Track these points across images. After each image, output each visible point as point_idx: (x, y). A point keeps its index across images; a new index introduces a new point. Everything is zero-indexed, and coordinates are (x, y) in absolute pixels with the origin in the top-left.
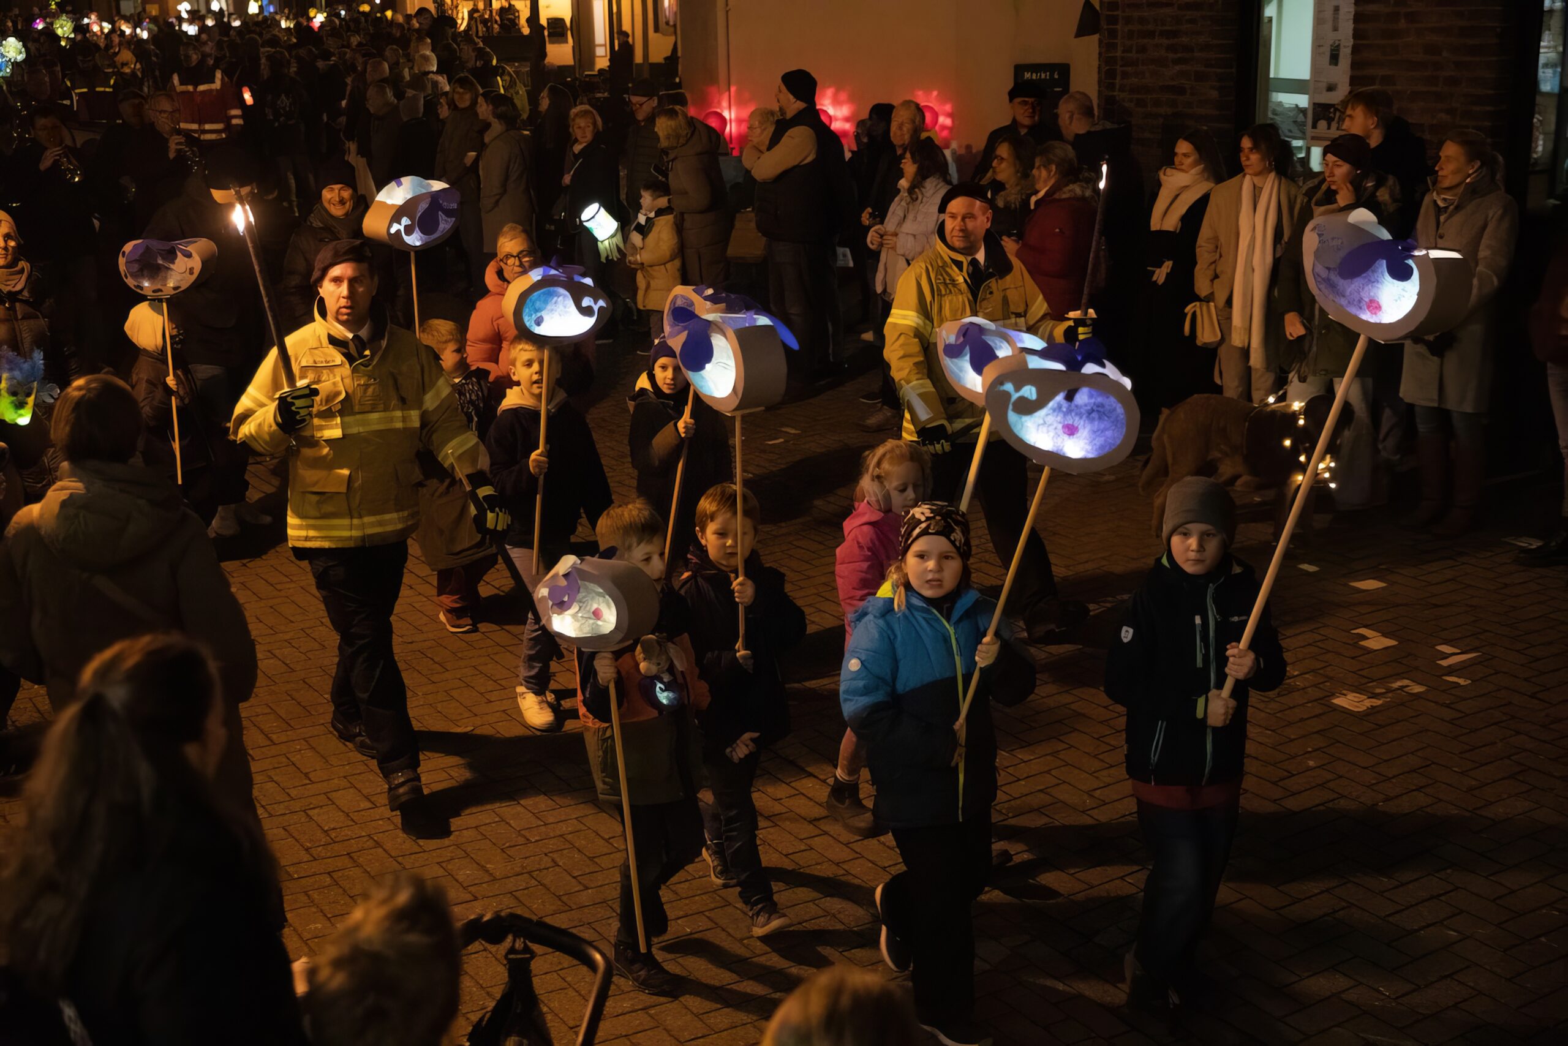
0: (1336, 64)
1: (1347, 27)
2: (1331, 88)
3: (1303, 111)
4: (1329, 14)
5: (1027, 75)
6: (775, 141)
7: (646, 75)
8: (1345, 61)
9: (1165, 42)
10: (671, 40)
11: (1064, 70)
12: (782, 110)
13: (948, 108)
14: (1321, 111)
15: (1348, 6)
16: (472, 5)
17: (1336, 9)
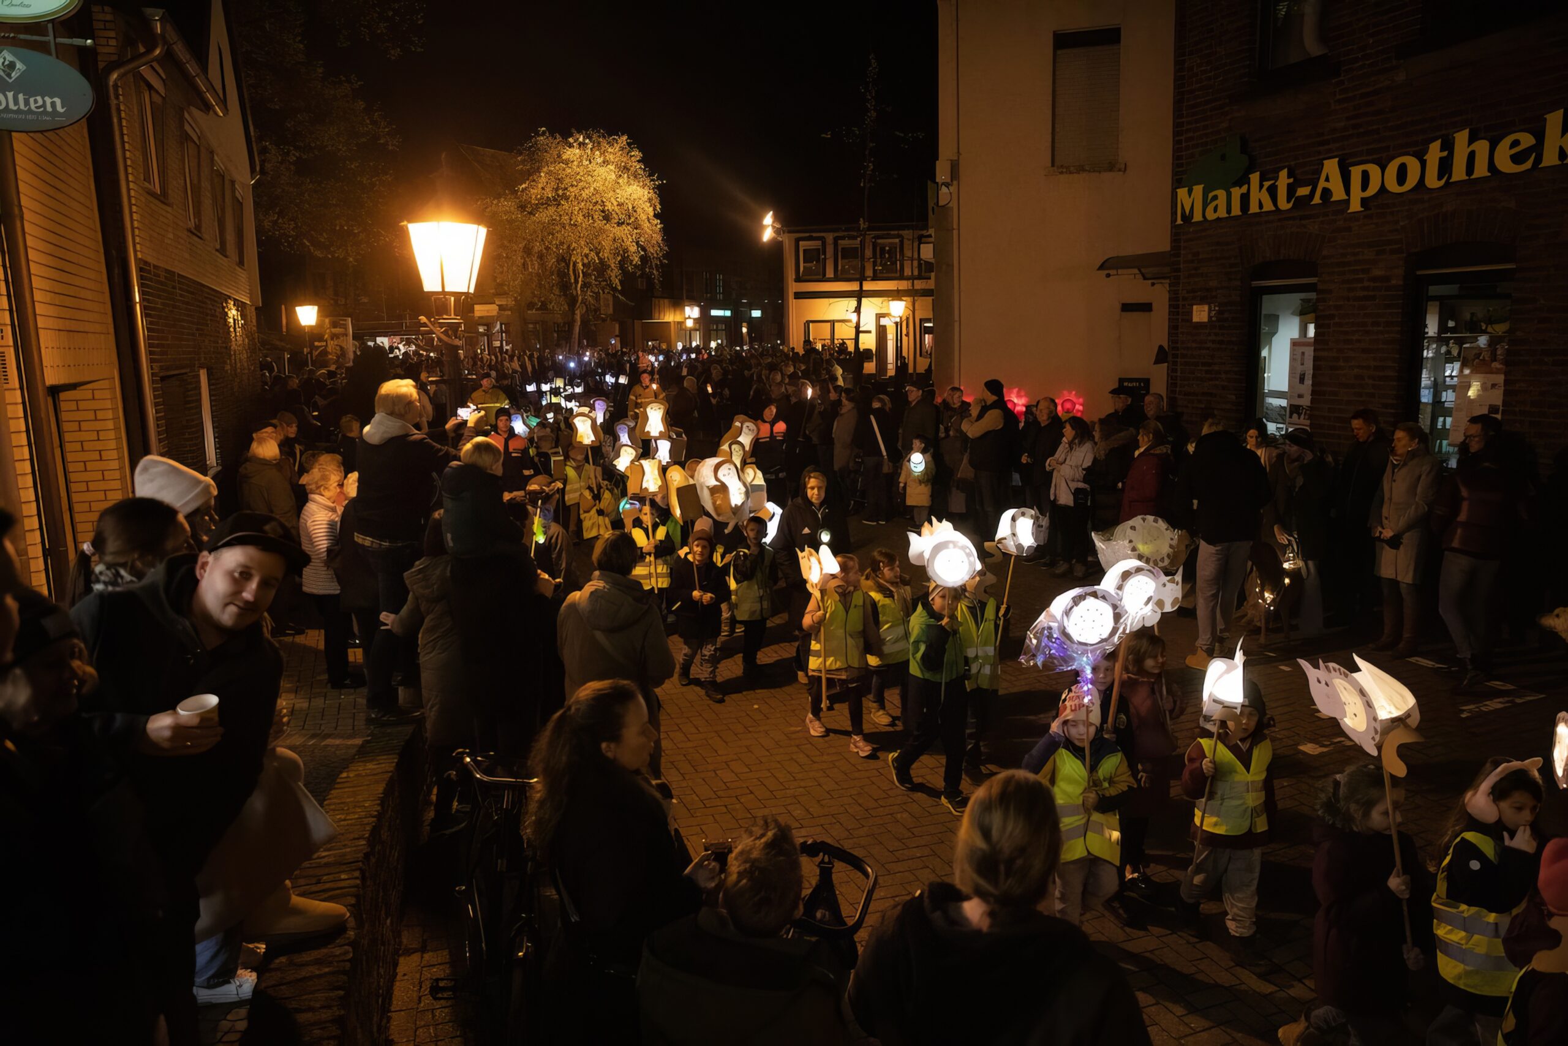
0: (1303, 383)
1: (1309, 364)
2: (1300, 396)
3: (1284, 408)
4: (1299, 357)
5: (1126, 384)
6: (981, 416)
8: (1309, 382)
9: (1205, 368)
10: (929, 361)
11: (1147, 381)
12: (985, 401)
13: (1081, 400)
14: (1294, 409)
15: (1310, 352)
16: (823, 342)
17: (1303, 353)
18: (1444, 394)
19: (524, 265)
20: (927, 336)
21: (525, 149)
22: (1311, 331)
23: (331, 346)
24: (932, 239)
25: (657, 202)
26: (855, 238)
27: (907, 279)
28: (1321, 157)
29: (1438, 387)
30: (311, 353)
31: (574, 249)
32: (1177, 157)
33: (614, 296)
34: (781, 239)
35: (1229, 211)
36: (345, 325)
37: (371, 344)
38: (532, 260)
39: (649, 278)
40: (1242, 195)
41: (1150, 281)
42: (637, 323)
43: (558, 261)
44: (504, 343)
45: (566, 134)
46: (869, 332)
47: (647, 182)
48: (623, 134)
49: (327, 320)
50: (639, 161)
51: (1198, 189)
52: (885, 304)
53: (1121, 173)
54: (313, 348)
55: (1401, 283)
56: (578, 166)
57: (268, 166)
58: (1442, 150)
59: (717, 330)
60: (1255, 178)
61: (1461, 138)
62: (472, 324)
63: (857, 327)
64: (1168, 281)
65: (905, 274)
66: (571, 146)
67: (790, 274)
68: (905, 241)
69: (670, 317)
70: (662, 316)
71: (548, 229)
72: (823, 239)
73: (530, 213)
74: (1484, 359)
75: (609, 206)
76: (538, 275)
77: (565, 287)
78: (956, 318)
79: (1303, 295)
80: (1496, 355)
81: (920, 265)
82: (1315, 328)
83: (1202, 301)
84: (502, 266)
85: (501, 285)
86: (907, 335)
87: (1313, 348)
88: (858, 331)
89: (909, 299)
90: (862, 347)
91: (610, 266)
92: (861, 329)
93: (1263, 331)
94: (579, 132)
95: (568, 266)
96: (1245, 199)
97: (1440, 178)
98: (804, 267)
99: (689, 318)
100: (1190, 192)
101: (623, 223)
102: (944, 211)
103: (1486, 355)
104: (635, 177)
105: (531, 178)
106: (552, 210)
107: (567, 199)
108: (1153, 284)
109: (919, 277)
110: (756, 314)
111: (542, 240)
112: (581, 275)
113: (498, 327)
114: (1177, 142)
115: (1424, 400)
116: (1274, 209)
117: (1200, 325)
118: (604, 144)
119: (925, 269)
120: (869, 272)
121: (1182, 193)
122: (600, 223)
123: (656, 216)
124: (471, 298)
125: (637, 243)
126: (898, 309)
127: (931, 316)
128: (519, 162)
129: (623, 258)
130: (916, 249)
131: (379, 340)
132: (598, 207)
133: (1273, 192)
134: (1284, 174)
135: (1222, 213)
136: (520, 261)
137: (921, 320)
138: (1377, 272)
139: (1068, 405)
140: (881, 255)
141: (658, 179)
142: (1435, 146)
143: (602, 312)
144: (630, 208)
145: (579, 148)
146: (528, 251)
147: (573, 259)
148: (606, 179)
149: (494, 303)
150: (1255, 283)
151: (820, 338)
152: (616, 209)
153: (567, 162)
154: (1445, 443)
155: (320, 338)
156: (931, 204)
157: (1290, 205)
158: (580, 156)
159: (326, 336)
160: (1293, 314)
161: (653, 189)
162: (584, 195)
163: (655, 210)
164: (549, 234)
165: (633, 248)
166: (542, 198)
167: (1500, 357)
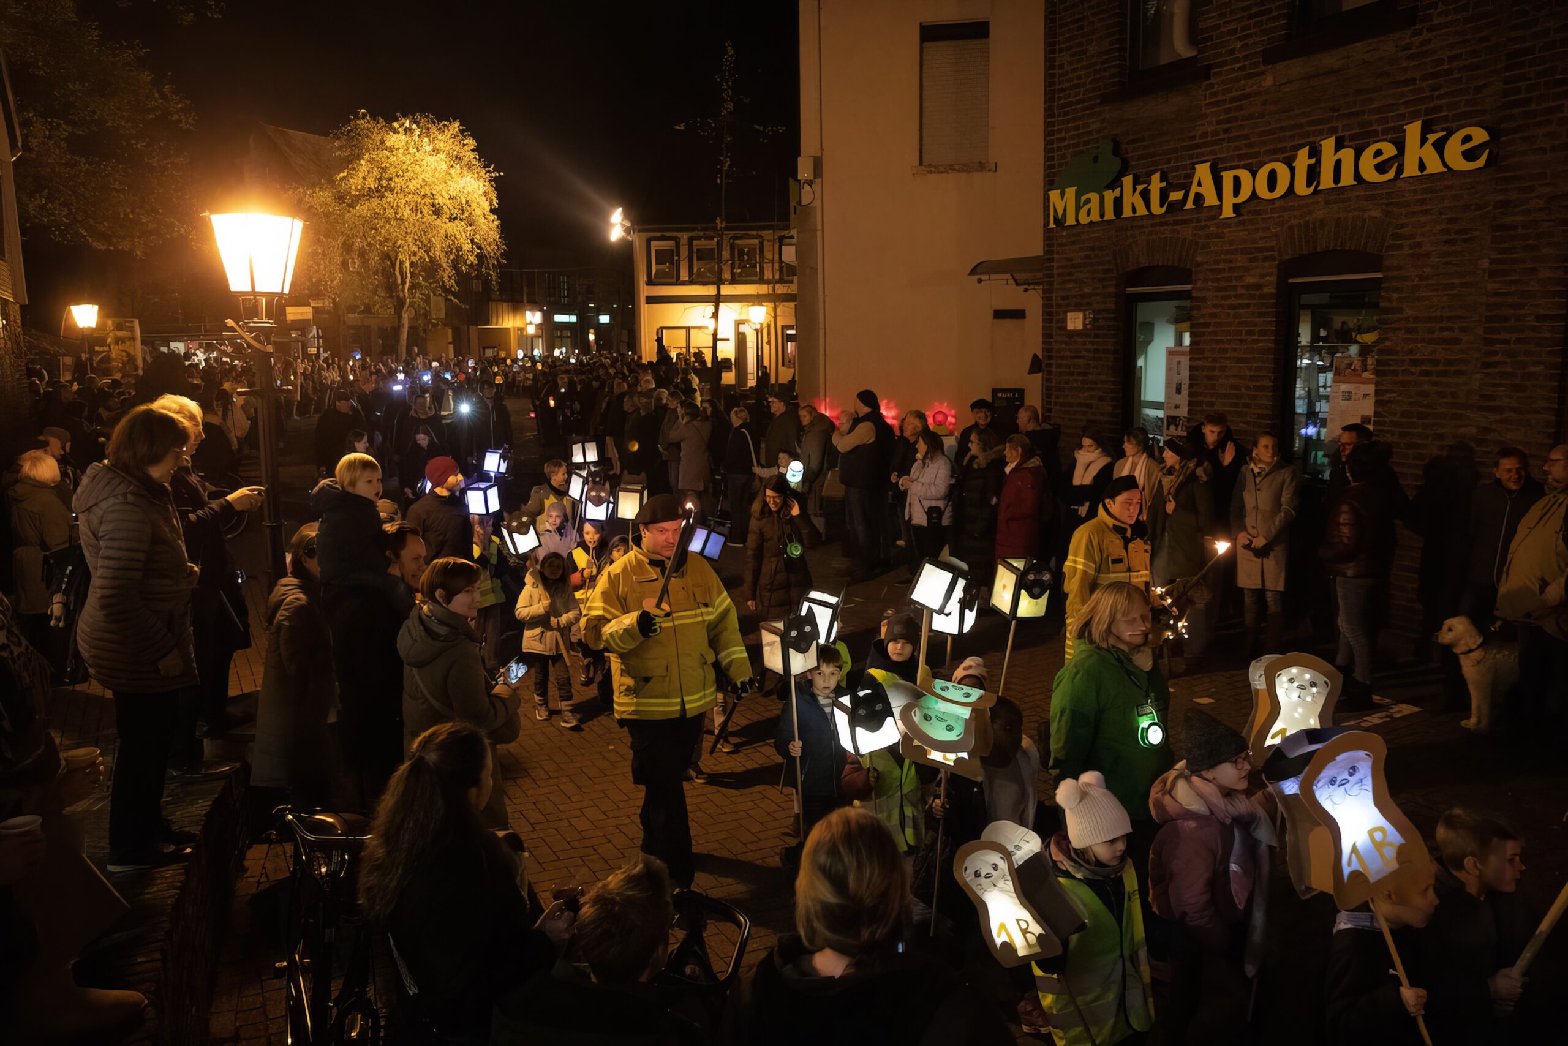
0: (1180, 393)
1: (1185, 374)
2: (1177, 407)
3: (1161, 419)
4: (1175, 366)
5: (1000, 395)
6: (851, 429)
7: (777, 389)
8: (1185, 392)
9: (1080, 378)
10: (792, 370)
11: (1021, 392)
12: (857, 413)
13: (953, 412)
14: (1172, 420)
15: (1185, 361)
16: (678, 351)
17: (1179, 363)
18: (1318, 404)
19: (344, 264)
20: (789, 343)
21: (342, 133)
22: (1187, 340)
23: (115, 352)
24: (794, 241)
25: (493, 195)
26: (711, 238)
27: (768, 282)
28: (1195, 160)
29: (1312, 398)
30: (91, 359)
31: (400, 247)
32: (1048, 158)
33: (447, 300)
34: (631, 239)
35: (1102, 215)
36: (133, 327)
37: (164, 349)
38: (353, 259)
39: (486, 282)
40: (1116, 199)
41: (1023, 288)
42: (473, 329)
43: (381, 259)
44: (321, 350)
45: (390, 119)
46: (728, 340)
47: (483, 173)
48: (454, 120)
49: (110, 322)
50: (473, 151)
51: (1071, 192)
52: (745, 309)
53: (991, 173)
54: (92, 352)
55: (1273, 291)
56: (404, 154)
57: (34, 142)
58: (1310, 157)
59: (561, 337)
60: (1128, 181)
61: (1328, 145)
62: (285, 327)
63: (715, 335)
64: (1041, 287)
65: (766, 278)
66: (395, 132)
67: (642, 278)
68: (766, 243)
69: (509, 322)
70: (500, 320)
71: (371, 223)
72: (677, 240)
73: (350, 205)
74: (1355, 370)
75: (439, 200)
76: (359, 273)
77: (391, 287)
78: (821, 326)
79: (1176, 303)
80: (1366, 365)
81: (781, 269)
82: (1191, 336)
83: (1077, 308)
84: (319, 265)
85: (318, 283)
86: (769, 343)
87: (1188, 357)
88: (715, 339)
89: (771, 305)
90: (721, 355)
91: (441, 266)
92: (719, 337)
93: (1138, 340)
94: (405, 116)
95: (393, 265)
96: (1118, 202)
97: (1309, 185)
98: (657, 270)
99: (531, 323)
100: (1062, 194)
101: (455, 219)
102: (807, 211)
103: (1357, 364)
104: (469, 168)
105: (350, 166)
106: (375, 202)
107: (392, 190)
108: (1026, 290)
109: (781, 281)
110: (604, 319)
111: (364, 235)
112: (409, 275)
113: (315, 331)
114: (1048, 144)
115: (1299, 410)
116: (1147, 213)
117: (1075, 333)
118: (434, 130)
119: (787, 273)
120: (727, 275)
121: (1054, 195)
122: (430, 218)
123: (493, 211)
124: (285, 299)
125: (472, 241)
126: (759, 315)
127: (793, 323)
128: (336, 148)
129: (457, 256)
130: (777, 251)
131: (173, 345)
132: (428, 201)
133: (1145, 195)
134: (1156, 177)
135: (1095, 217)
136: (338, 260)
137: (783, 327)
138: (1250, 280)
139: (940, 418)
140: (739, 258)
141: (495, 170)
142: (1304, 153)
143: (434, 316)
144: (464, 202)
145: (406, 134)
146: (347, 248)
147: (400, 257)
148: (436, 169)
149: (309, 305)
150: (1130, 290)
151: (675, 345)
152: (448, 202)
153: (391, 150)
154: (1320, 454)
155: (102, 342)
156: (793, 203)
157: (1163, 210)
158: (407, 144)
159: (109, 340)
160: (1169, 322)
161: (490, 181)
162: (411, 186)
163: (491, 205)
164: (372, 229)
165: (467, 247)
166: (363, 189)
167: (1370, 367)
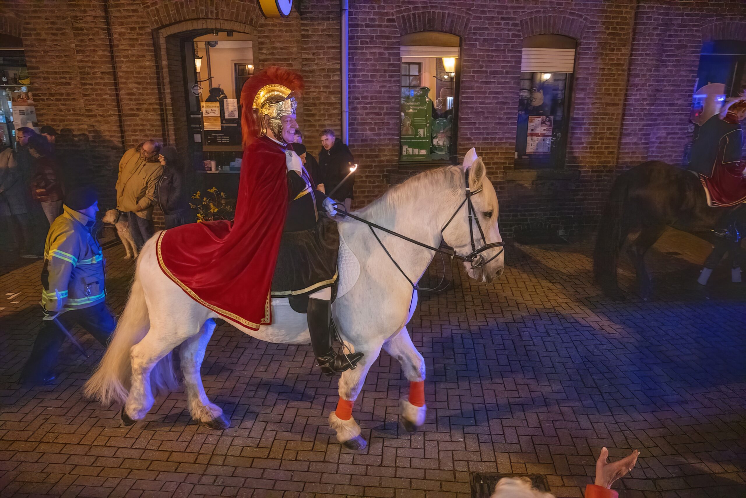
18: (11, 117)
29: (7, 114)
74: (23, 99)
80: (28, 96)
103: (23, 96)
167: (31, 97)
